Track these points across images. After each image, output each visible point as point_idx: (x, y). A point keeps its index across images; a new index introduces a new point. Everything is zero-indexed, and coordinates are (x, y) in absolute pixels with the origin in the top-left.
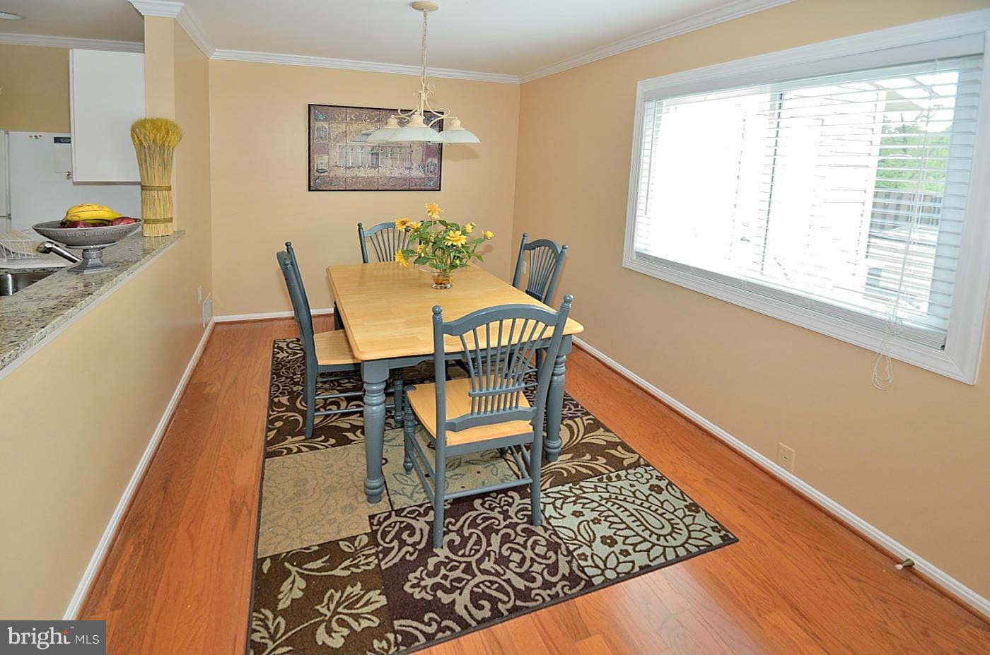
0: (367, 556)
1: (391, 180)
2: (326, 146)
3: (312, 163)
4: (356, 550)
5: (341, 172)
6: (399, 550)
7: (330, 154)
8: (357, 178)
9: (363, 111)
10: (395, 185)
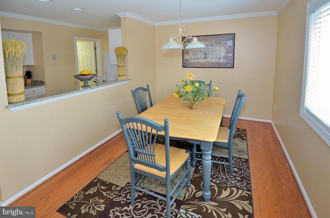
0: (114, 194)
1: (212, 64)
2: (188, 52)
3: (183, 57)
4: (114, 190)
5: (193, 61)
6: (123, 198)
7: (189, 54)
8: (199, 63)
9: (201, 37)
10: (214, 66)
